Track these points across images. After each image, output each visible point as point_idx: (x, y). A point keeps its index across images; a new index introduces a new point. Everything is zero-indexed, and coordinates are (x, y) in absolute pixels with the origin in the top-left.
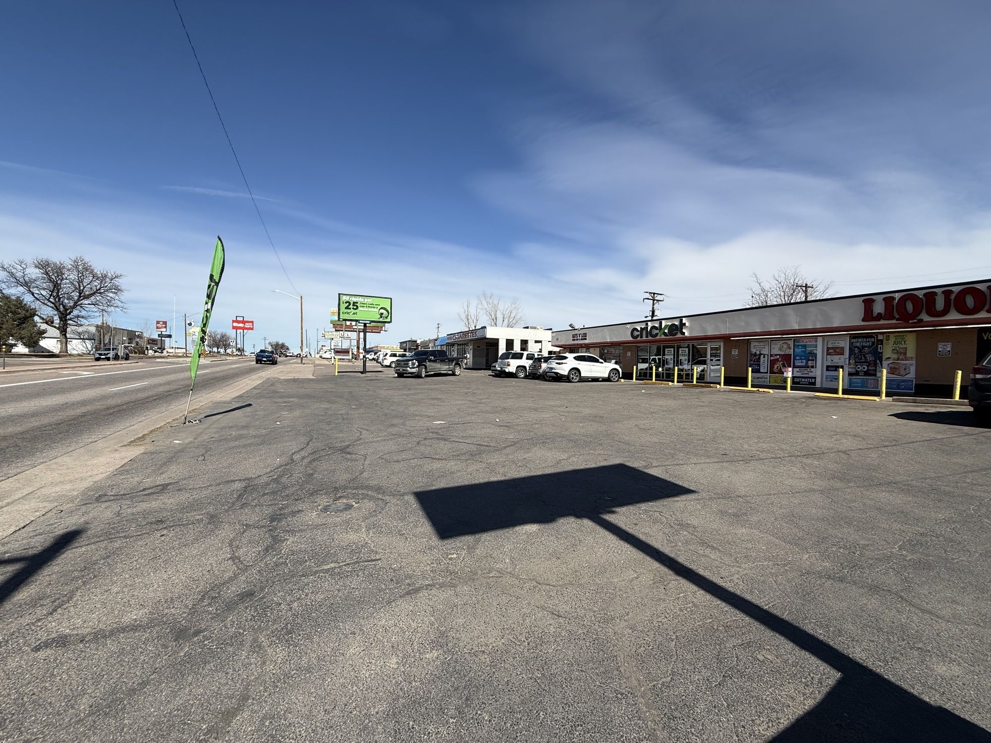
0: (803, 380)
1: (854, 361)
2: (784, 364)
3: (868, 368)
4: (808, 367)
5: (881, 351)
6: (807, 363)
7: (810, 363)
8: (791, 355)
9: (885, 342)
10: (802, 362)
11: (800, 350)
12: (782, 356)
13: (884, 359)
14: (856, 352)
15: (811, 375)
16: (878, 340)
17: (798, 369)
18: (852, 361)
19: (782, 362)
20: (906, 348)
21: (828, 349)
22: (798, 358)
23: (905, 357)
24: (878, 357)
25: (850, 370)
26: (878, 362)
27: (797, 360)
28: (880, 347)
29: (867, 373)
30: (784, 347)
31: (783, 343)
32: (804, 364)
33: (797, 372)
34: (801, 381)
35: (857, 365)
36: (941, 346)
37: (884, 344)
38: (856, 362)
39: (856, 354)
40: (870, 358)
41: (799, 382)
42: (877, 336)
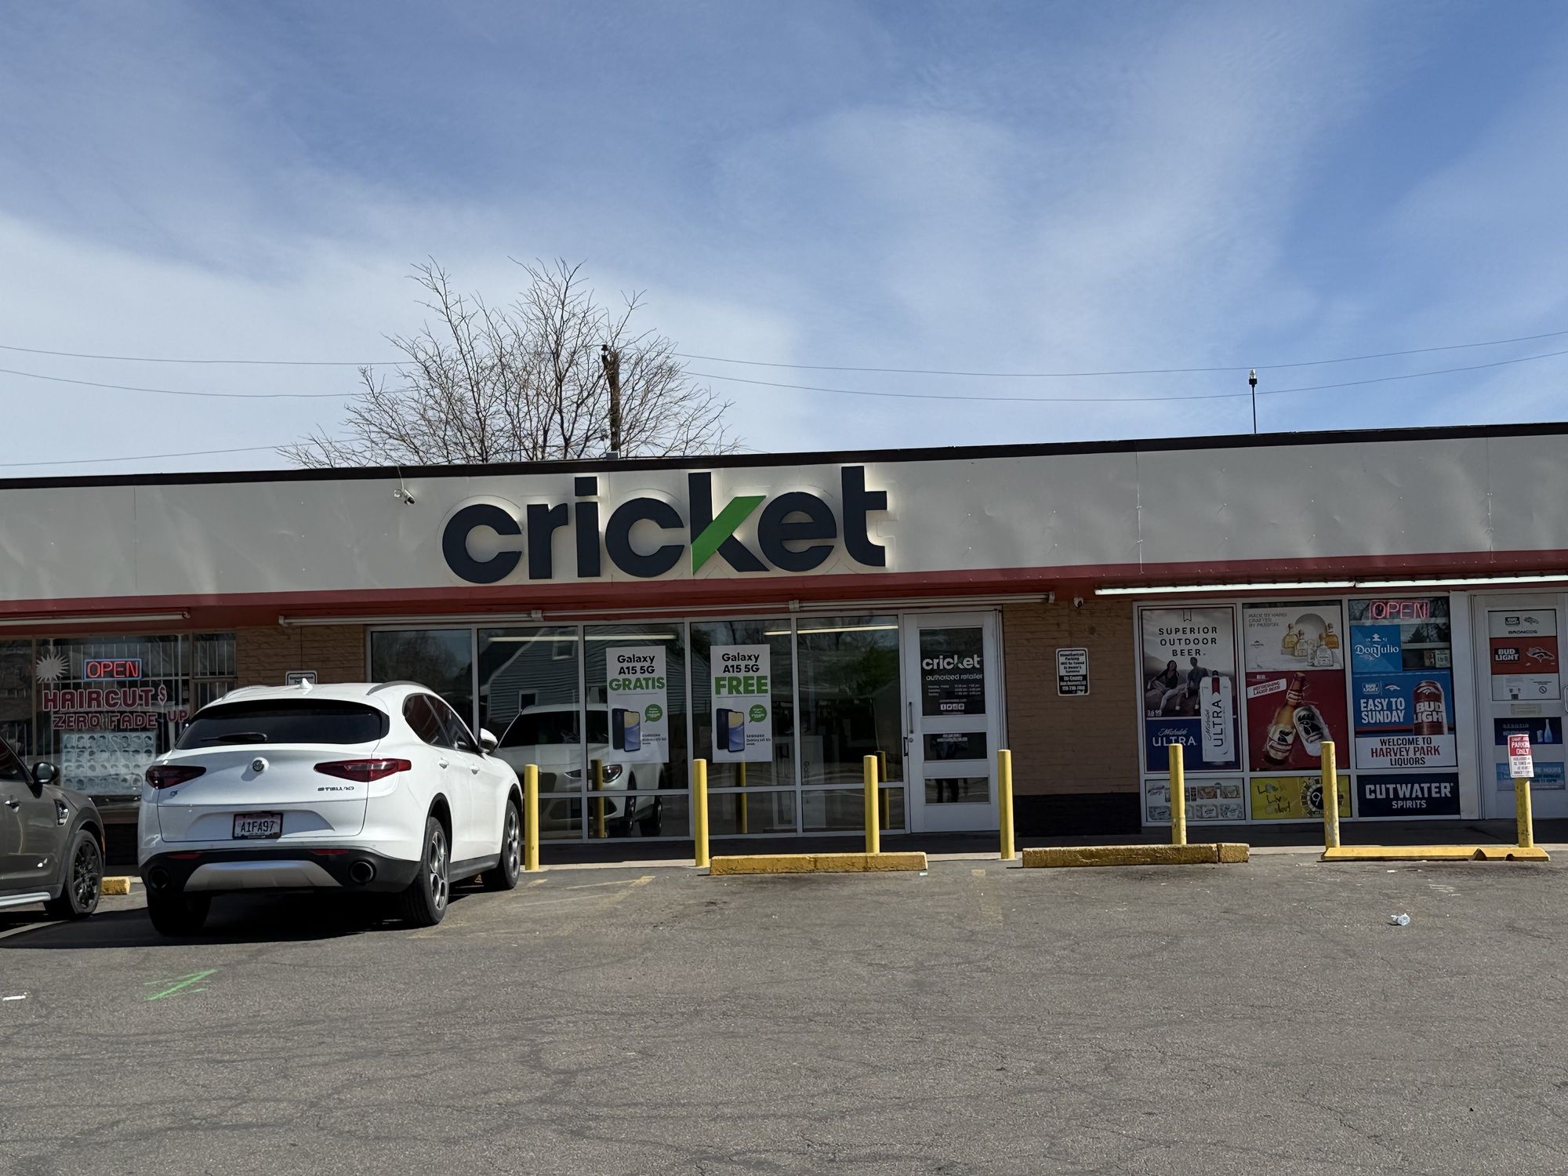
0: (1404, 790)
2: (1311, 717)
4: (1418, 729)
6: (1411, 711)
7: (1426, 711)
8: (1343, 671)
10: (1390, 708)
11: (1378, 652)
12: (1302, 681)
15: (1434, 763)
17: (1374, 742)
19: (1301, 712)
21: (1495, 645)
22: (1370, 688)
27: (1368, 697)
30: (1306, 637)
31: (1301, 620)
32: (1397, 717)
33: (1374, 753)
34: (1396, 797)
41: (1388, 800)
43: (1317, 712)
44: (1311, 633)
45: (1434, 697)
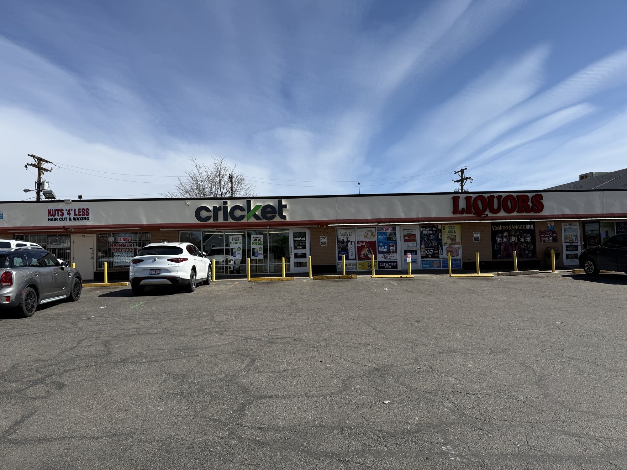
0: (387, 264)
1: (424, 246)
2: (370, 250)
3: (434, 251)
5: (441, 238)
8: (376, 241)
9: (443, 231)
10: (384, 248)
11: (382, 237)
12: (368, 243)
13: (443, 244)
14: (426, 238)
15: (393, 259)
16: (439, 230)
17: (382, 255)
18: (423, 247)
19: (368, 249)
21: (405, 236)
22: (381, 244)
23: (456, 242)
24: (440, 243)
25: (422, 254)
26: (440, 246)
27: (380, 246)
28: (440, 235)
29: (433, 256)
31: (368, 231)
33: (381, 257)
34: (386, 266)
35: (426, 250)
36: (474, 234)
37: (442, 232)
38: (426, 247)
39: (425, 241)
40: (435, 243)
41: (384, 266)
42: (438, 226)
43: (371, 249)
44: (370, 234)
45: (393, 246)
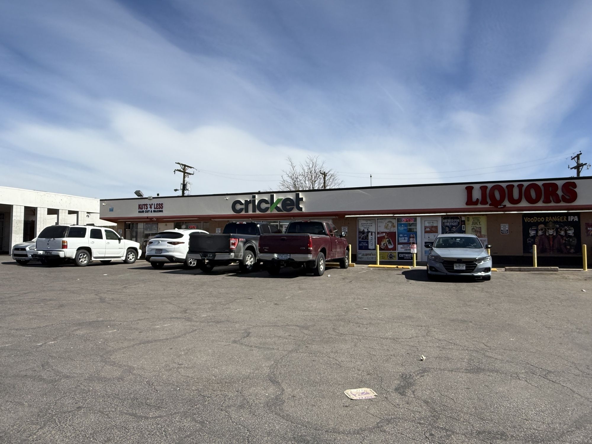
0: (407, 255)
2: (389, 241)
4: (410, 244)
5: (464, 230)
6: (409, 240)
7: (411, 240)
8: (395, 232)
9: (466, 222)
10: (405, 239)
11: (402, 228)
12: (388, 234)
14: (447, 230)
16: (462, 221)
17: (401, 246)
19: (387, 240)
20: (480, 227)
21: (426, 228)
22: (401, 235)
27: (400, 237)
28: (464, 227)
31: (388, 222)
32: (406, 241)
33: (401, 248)
34: (405, 257)
36: (502, 226)
37: (466, 224)
41: (403, 257)
42: (461, 217)
43: (391, 240)
44: (390, 225)
45: (413, 237)
